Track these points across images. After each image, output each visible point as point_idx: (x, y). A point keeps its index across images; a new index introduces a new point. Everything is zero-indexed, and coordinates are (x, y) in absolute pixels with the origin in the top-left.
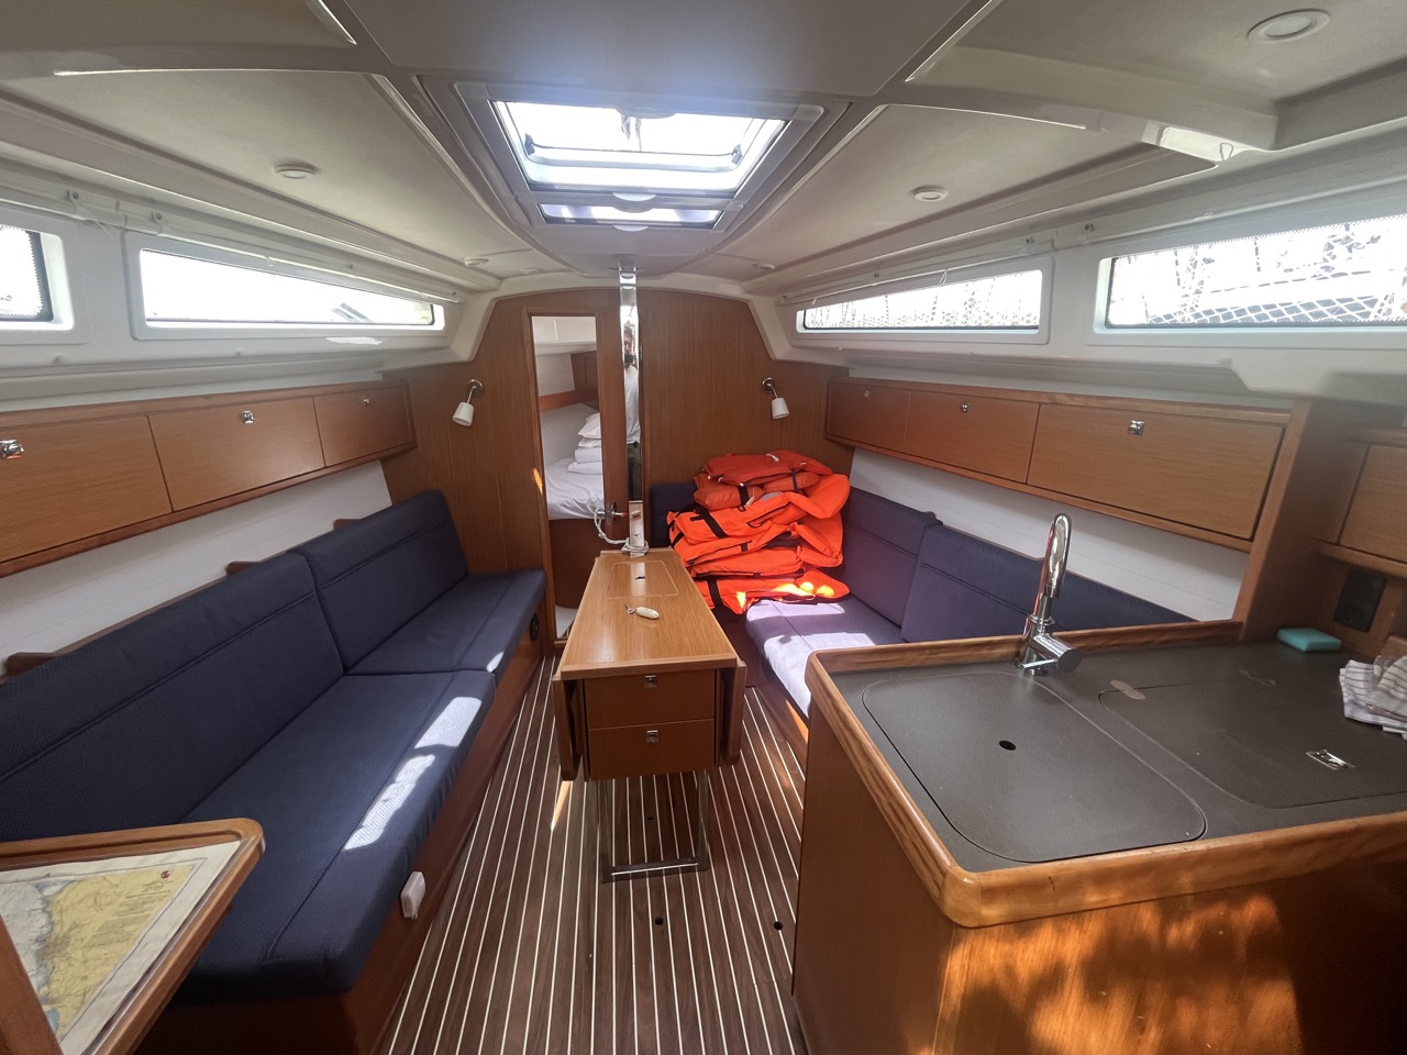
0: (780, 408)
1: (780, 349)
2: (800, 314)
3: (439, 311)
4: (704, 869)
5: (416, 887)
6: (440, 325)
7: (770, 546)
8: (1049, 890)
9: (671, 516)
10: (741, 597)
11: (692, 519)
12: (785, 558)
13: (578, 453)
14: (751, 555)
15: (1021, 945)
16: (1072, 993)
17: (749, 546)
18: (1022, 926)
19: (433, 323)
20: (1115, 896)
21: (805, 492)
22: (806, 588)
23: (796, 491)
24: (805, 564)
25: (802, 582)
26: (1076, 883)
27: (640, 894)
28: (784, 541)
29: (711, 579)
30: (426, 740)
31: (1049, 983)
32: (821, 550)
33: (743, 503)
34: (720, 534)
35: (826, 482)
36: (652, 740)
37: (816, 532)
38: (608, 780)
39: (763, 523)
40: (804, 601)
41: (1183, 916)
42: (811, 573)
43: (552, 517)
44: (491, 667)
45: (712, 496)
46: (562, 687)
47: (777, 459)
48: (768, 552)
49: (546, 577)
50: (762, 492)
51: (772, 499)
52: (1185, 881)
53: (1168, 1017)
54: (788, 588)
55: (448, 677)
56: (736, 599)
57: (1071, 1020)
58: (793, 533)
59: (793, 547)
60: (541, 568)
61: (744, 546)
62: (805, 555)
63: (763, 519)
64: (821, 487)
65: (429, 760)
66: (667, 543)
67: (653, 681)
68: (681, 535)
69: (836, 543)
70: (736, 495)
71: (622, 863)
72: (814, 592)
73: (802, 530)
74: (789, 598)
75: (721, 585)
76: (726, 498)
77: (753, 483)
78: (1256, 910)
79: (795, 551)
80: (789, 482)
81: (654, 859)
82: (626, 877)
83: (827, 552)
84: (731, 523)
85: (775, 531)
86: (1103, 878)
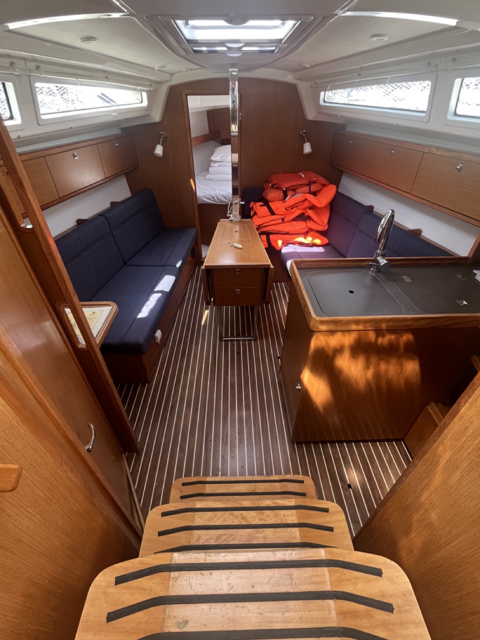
0: (307, 148)
1: (311, 114)
2: (322, 93)
3: (145, 95)
4: (255, 340)
5: (159, 334)
6: (145, 103)
7: (294, 220)
8: (340, 323)
9: (252, 204)
10: (280, 242)
11: (261, 206)
12: (301, 225)
13: (210, 169)
14: (286, 224)
15: (331, 337)
16: (347, 354)
17: (285, 220)
18: (332, 332)
19: (142, 102)
20: (361, 327)
21: (315, 194)
22: (309, 240)
23: (310, 193)
24: (310, 228)
25: (307, 237)
26: (349, 322)
27: (232, 346)
28: (302, 217)
29: (268, 234)
30: (157, 289)
31: (339, 350)
32: (318, 222)
33: (285, 198)
34: (273, 213)
35: (325, 189)
36: (238, 293)
37: (317, 214)
38: (222, 307)
39: (292, 209)
40: (307, 245)
41: (383, 336)
42: (312, 233)
43: (199, 202)
44: (178, 265)
45: (272, 195)
46: (205, 271)
47: (303, 176)
48: (294, 222)
49: (197, 231)
50: (293, 193)
51: (299, 197)
52: (384, 326)
53: (377, 366)
54: (301, 239)
55: (162, 268)
56: (277, 243)
57: (346, 362)
58: (306, 214)
59: (305, 220)
60: (195, 226)
61: (283, 219)
62: (310, 224)
63: (293, 207)
64: (323, 191)
65: (160, 295)
66: (249, 217)
67: (239, 272)
68: (255, 213)
69: (325, 218)
70: (282, 194)
71: (227, 336)
72: (312, 241)
73: (310, 213)
74: (301, 244)
75: (271, 237)
76: (277, 195)
77: (290, 188)
78: (407, 337)
79: (306, 222)
80: (307, 188)
81: (238, 335)
82: (228, 340)
83: (321, 224)
84: (278, 208)
85: (298, 212)
86: (357, 322)
